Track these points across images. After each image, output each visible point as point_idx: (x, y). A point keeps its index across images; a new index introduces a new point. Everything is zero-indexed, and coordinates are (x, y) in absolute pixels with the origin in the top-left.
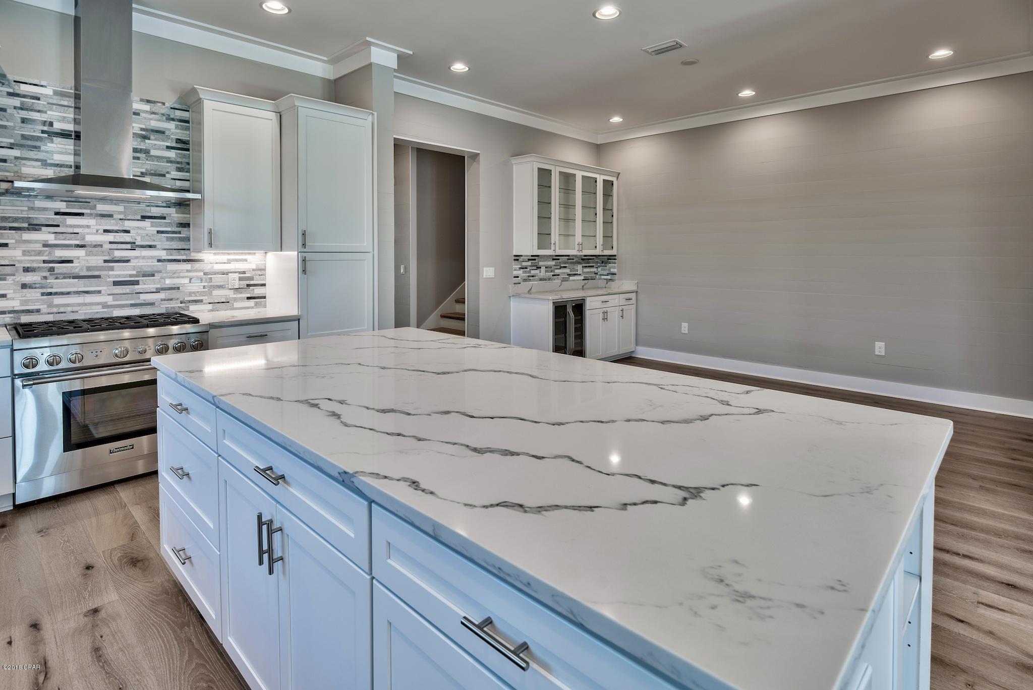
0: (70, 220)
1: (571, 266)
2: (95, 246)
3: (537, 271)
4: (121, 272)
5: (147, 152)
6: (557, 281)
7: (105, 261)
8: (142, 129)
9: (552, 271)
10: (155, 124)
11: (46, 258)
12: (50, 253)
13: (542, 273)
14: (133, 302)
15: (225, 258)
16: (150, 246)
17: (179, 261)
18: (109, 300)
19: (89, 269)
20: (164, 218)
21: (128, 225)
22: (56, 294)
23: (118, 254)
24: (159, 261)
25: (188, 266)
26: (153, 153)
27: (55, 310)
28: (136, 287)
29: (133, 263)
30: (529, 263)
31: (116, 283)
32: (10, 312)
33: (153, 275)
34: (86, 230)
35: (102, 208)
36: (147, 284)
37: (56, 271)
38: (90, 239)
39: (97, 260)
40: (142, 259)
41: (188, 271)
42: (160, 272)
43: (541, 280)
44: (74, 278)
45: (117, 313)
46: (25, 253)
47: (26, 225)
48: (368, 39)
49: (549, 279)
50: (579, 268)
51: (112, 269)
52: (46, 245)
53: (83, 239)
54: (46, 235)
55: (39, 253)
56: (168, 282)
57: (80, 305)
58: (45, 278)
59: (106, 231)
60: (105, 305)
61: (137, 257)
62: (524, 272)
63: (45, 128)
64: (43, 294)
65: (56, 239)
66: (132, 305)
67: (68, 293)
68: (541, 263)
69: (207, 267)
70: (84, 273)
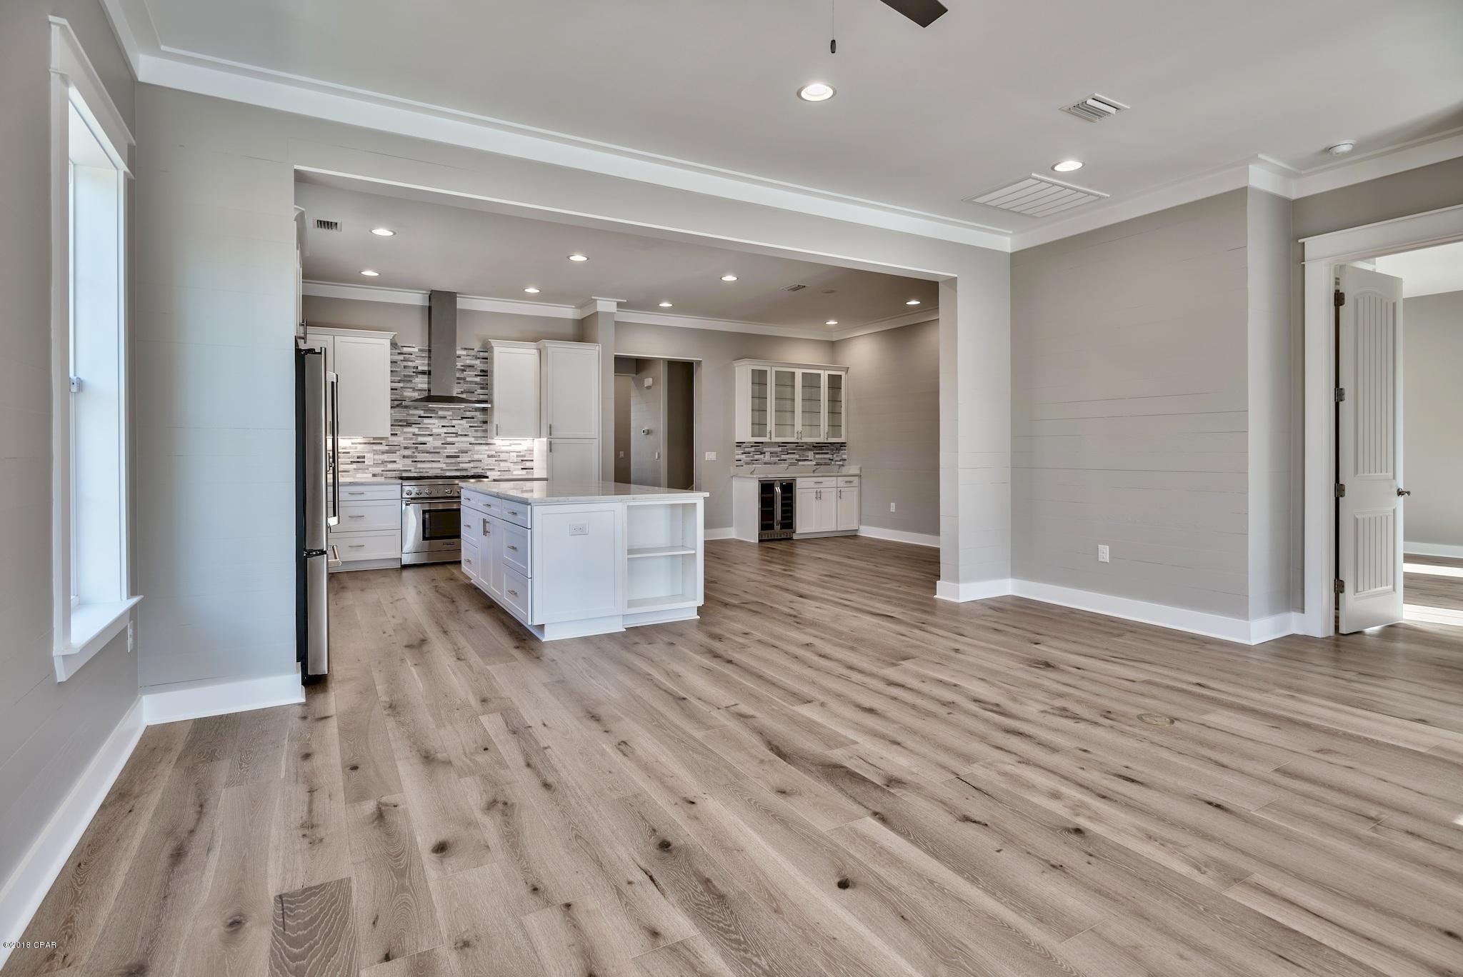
0: (426, 421)
1: (801, 453)
2: (438, 435)
3: (762, 456)
4: (450, 450)
5: (464, 379)
6: (784, 465)
7: (442, 444)
8: (462, 366)
9: (777, 457)
10: (468, 362)
11: (414, 442)
12: (416, 439)
13: (767, 457)
14: (454, 467)
15: (507, 443)
16: (466, 435)
17: (481, 444)
18: (444, 466)
19: (434, 448)
20: (473, 418)
21: (454, 422)
22: (419, 461)
23: (449, 440)
24: (470, 444)
25: (486, 447)
26: (468, 379)
27: (418, 471)
28: (458, 459)
29: (457, 445)
30: (753, 449)
31: (448, 457)
32: (398, 471)
33: (467, 453)
34: (434, 426)
35: (441, 413)
36: (464, 458)
37: (419, 449)
38: (435, 431)
39: (438, 443)
40: (462, 442)
41: (487, 450)
42: (470, 450)
43: (765, 463)
44: (427, 453)
45: (448, 474)
46: (405, 439)
47: (405, 424)
48: (593, 298)
49: (775, 463)
50: (810, 454)
51: (446, 448)
52: (414, 435)
53: (432, 431)
54: (414, 429)
55: (411, 439)
56: (476, 457)
57: (429, 468)
58: (414, 453)
59: (443, 426)
60: (442, 469)
61: (458, 442)
62: (746, 457)
63: (414, 370)
64: (412, 461)
65: (419, 431)
66: (454, 469)
67: (424, 461)
68: (765, 449)
69: (498, 449)
70: (432, 451)
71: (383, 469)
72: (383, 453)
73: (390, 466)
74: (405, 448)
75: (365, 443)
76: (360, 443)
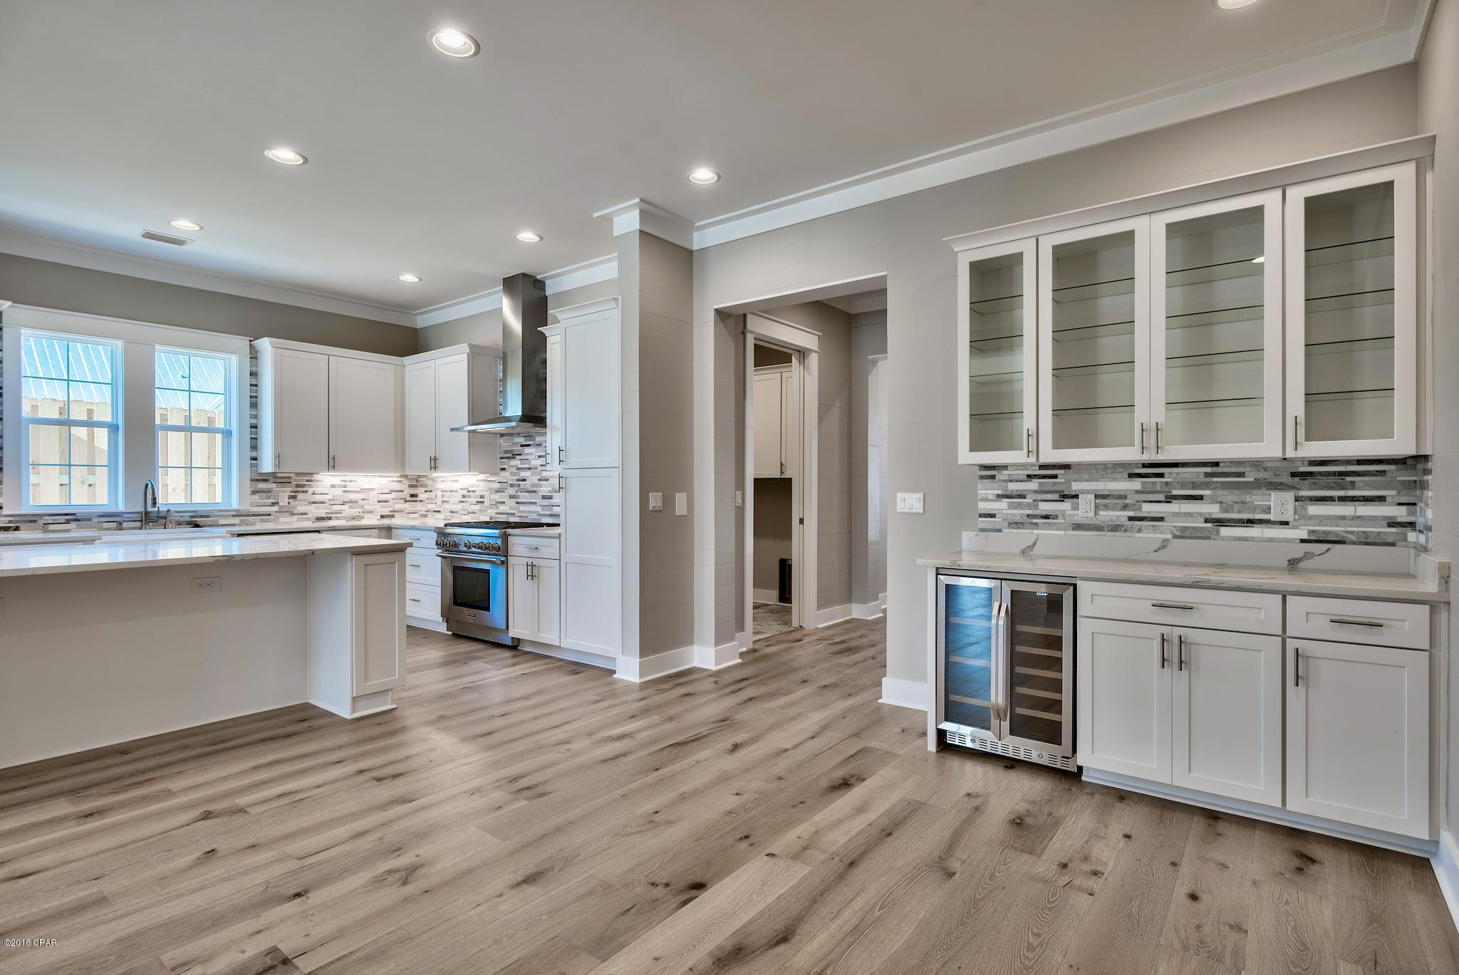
0: (527, 450)
1: (1230, 497)
3: (1066, 506)
6: (1149, 536)
9: (1125, 507)
11: (517, 478)
12: (519, 474)
13: (1085, 510)
14: (549, 513)
18: (539, 509)
19: (532, 485)
27: (520, 515)
28: (552, 500)
30: (1034, 485)
37: (521, 487)
43: (1078, 527)
44: (527, 492)
47: (511, 455)
49: (1115, 528)
50: (1280, 503)
51: (541, 486)
52: (517, 469)
53: (530, 463)
59: (539, 457)
60: (539, 515)
61: (552, 477)
62: (1010, 506)
65: (521, 463)
66: (550, 515)
67: (525, 503)
68: (1076, 487)
70: (531, 489)
71: (496, 511)
72: (497, 492)
73: (502, 508)
74: (512, 486)
75: (485, 480)
76: (482, 481)
